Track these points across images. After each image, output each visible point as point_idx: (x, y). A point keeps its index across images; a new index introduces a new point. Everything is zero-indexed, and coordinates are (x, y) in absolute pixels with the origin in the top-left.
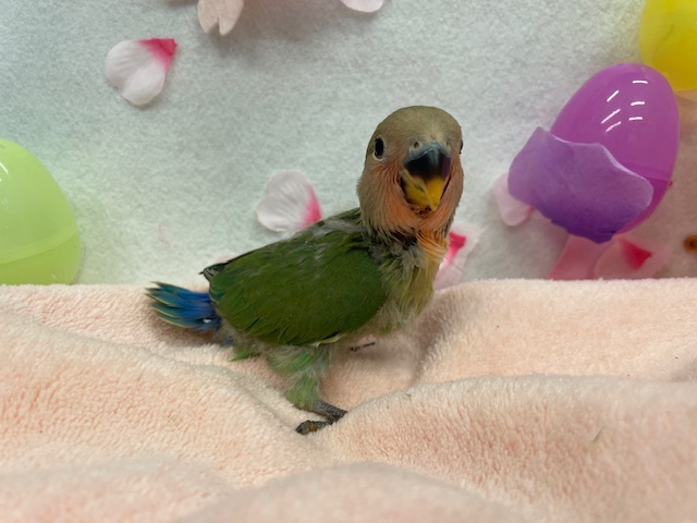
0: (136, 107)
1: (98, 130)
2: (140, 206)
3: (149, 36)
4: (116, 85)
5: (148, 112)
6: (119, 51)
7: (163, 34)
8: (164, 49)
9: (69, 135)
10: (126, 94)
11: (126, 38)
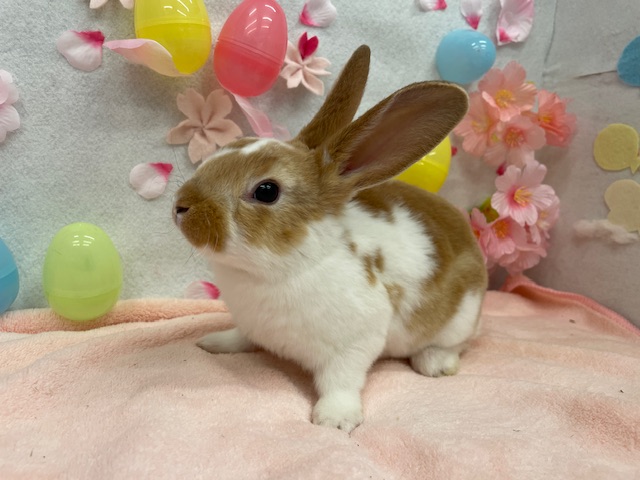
0: (146, 199)
1: (121, 212)
2: (144, 254)
3: (156, 162)
4: (134, 187)
5: (152, 202)
6: (137, 169)
7: (164, 161)
8: (165, 169)
9: (102, 215)
10: (140, 193)
11: (143, 162)
